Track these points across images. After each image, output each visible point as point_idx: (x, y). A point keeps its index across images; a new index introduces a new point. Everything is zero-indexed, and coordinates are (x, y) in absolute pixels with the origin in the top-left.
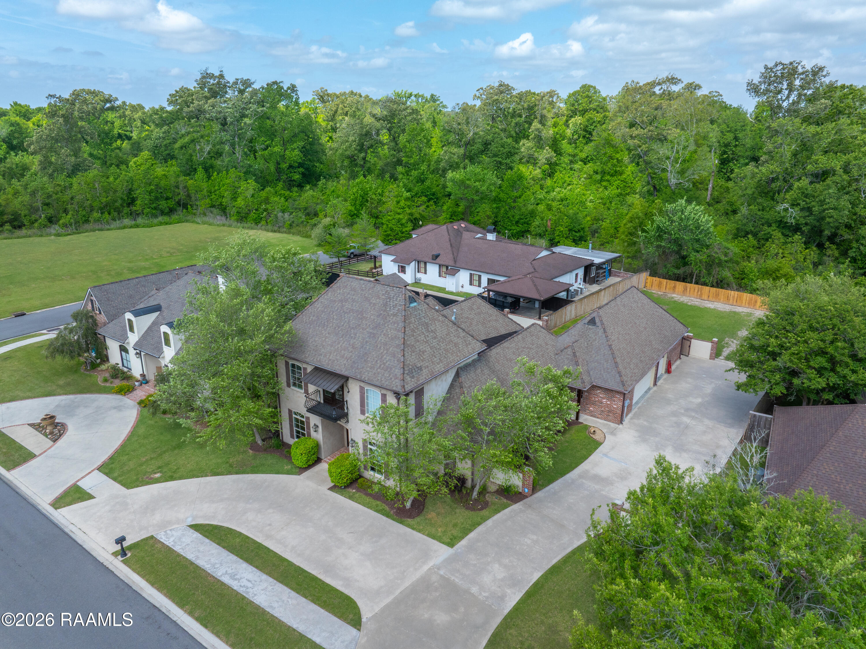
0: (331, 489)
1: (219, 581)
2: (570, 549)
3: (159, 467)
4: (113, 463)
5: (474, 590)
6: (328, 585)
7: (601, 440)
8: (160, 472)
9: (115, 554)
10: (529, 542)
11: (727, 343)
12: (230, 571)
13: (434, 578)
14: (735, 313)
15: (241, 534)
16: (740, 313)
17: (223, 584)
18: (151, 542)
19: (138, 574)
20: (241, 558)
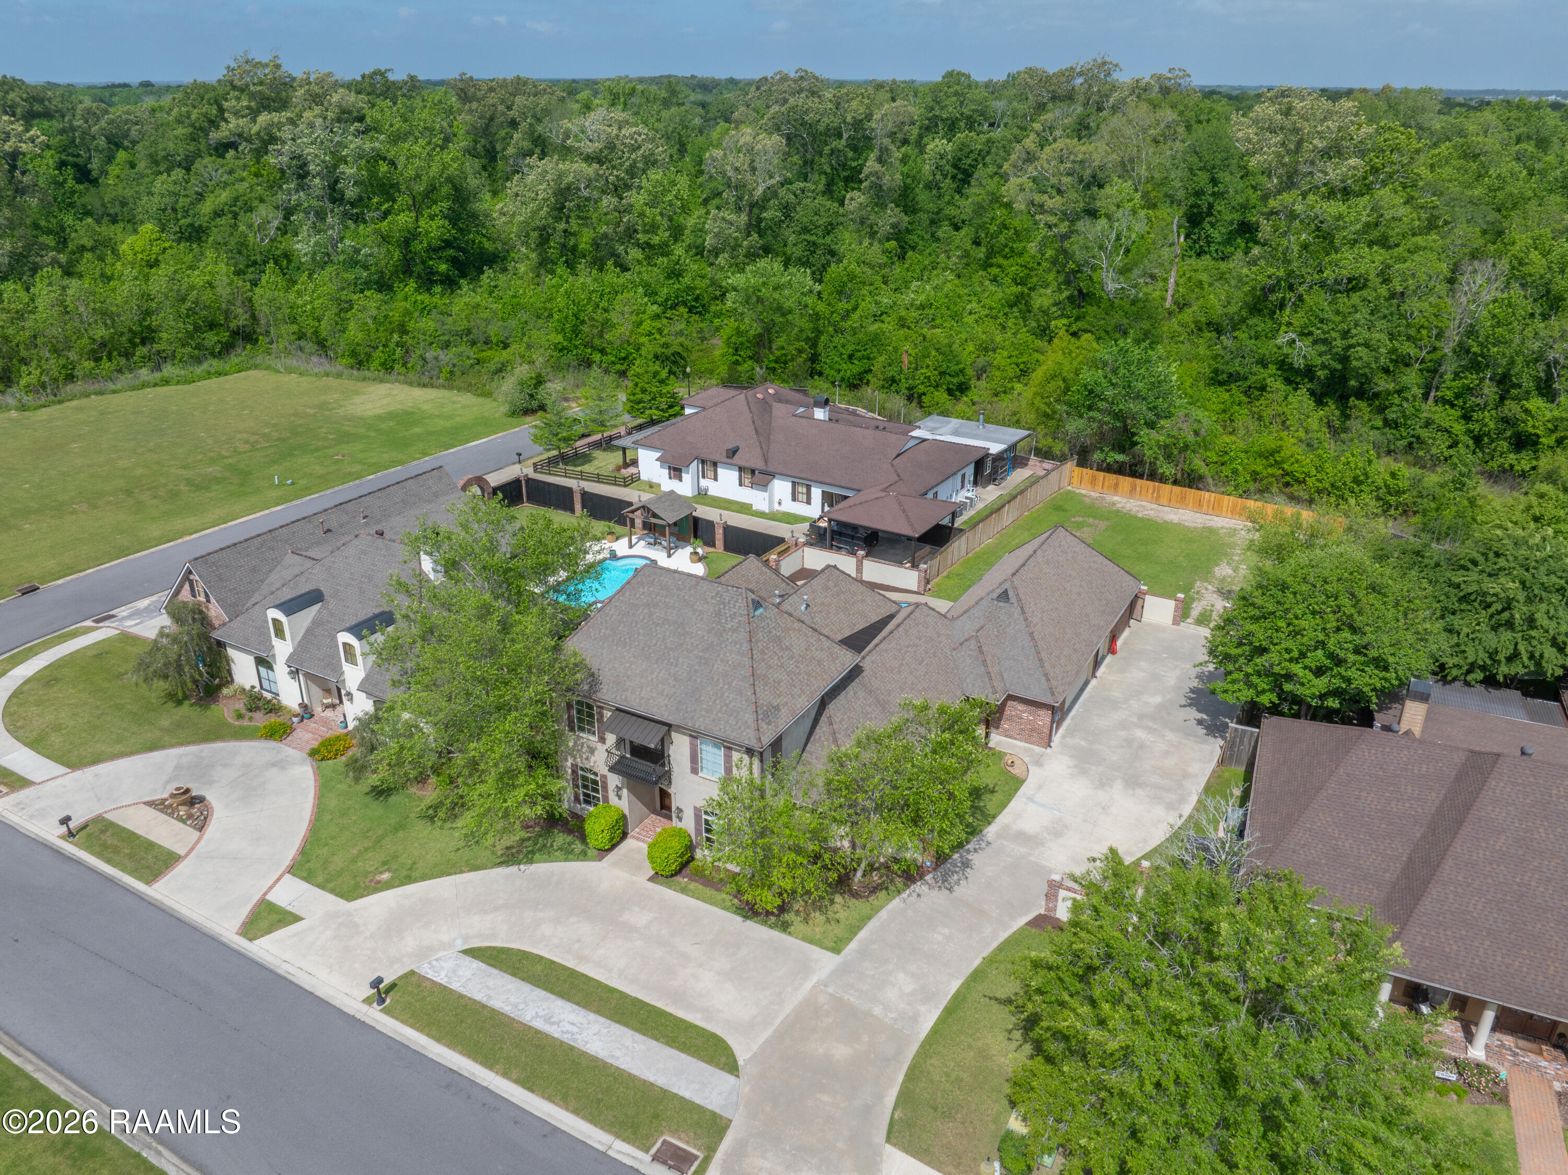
0: (651, 879)
1: (530, 1027)
2: (994, 945)
3: (384, 863)
4: (308, 861)
5: (877, 1010)
6: (682, 1020)
7: (1023, 776)
8: (389, 870)
9: (368, 1001)
10: (940, 938)
11: (1198, 593)
12: (542, 1013)
13: (822, 999)
14: (1211, 531)
15: (541, 958)
16: (1219, 529)
17: (537, 1032)
18: (414, 979)
19: (412, 1026)
20: (552, 993)
